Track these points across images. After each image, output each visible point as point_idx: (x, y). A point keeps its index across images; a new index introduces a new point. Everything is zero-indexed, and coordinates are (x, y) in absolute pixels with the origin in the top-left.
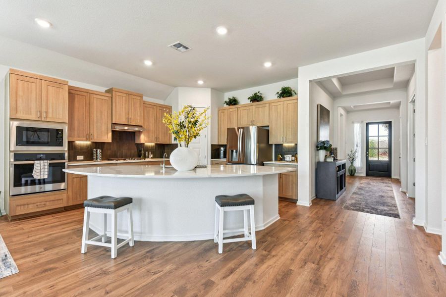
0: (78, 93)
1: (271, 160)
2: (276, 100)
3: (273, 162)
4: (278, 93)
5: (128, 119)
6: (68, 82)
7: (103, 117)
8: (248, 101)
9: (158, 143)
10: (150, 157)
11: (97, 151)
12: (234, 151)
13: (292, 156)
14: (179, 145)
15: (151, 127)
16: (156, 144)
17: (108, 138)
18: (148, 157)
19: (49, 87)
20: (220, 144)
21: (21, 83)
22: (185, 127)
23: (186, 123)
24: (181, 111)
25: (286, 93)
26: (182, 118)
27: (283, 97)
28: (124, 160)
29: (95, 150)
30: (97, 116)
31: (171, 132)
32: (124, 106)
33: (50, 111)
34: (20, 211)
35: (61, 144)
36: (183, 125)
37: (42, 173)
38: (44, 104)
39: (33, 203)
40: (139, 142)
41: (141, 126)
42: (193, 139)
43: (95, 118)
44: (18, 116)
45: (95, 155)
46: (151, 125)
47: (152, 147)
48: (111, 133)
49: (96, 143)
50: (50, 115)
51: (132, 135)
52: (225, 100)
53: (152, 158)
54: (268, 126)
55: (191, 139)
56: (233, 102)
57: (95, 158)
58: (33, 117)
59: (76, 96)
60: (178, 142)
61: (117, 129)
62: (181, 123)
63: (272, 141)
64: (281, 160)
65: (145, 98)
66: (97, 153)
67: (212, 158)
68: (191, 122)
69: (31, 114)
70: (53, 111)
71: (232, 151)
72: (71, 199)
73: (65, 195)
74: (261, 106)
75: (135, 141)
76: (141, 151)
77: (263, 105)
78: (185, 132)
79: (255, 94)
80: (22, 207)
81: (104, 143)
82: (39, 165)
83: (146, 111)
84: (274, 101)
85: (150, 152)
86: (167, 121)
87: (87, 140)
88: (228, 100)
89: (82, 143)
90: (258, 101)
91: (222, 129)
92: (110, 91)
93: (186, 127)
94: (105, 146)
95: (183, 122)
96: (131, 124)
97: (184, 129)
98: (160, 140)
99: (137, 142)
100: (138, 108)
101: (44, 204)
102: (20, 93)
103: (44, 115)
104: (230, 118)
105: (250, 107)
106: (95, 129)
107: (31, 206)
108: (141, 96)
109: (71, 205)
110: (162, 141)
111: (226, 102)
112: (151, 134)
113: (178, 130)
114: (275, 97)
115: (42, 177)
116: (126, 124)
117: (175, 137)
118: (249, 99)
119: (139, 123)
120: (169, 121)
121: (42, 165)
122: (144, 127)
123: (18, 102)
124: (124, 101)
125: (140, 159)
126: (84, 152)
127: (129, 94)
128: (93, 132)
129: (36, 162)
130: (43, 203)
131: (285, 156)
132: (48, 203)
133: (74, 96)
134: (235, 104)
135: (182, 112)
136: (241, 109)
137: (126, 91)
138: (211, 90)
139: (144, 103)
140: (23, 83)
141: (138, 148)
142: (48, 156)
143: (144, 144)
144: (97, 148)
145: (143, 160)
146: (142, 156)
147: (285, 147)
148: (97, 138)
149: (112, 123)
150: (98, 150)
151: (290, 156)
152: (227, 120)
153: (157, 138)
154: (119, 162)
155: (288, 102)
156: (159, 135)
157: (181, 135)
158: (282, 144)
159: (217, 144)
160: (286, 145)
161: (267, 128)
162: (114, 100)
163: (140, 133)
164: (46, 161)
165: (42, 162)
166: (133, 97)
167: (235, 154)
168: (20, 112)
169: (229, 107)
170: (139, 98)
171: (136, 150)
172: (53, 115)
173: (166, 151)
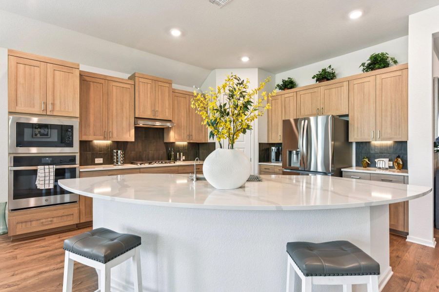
0: (94, 80)
1: (350, 166)
2: (361, 75)
3: (354, 169)
4: (363, 64)
5: (154, 112)
6: (78, 65)
7: (124, 109)
8: (313, 82)
9: (191, 142)
10: (182, 160)
11: (117, 152)
12: (294, 152)
13: (390, 161)
14: (217, 145)
15: (182, 122)
16: (189, 143)
17: (130, 136)
18: (180, 160)
19: (57, 73)
20: (271, 142)
21: (21, 67)
22: (228, 114)
23: (229, 108)
24: (221, 86)
26: (223, 99)
27: (372, 69)
28: (150, 163)
29: (115, 151)
30: (117, 109)
31: (205, 123)
32: (149, 95)
33: (57, 102)
34: (21, 230)
35: (70, 145)
36: (225, 110)
37: (47, 182)
38: (50, 93)
39: (37, 220)
40: (168, 141)
41: (170, 121)
42: (241, 134)
43: (114, 112)
44: (18, 110)
45: (115, 158)
46: (182, 120)
47: (184, 147)
48: (134, 130)
49: (117, 142)
50: (57, 108)
51: (161, 132)
52: (276, 84)
53: (184, 160)
54: (347, 116)
55: (237, 136)
56: (289, 85)
57: (115, 161)
58: (36, 110)
59: (91, 83)
60: (216, 140)
61: (141, 125)
62: (221, 106)
63: (354, 137)
64: (368, 165)
65: (175, 86)
66: (117, 155)
67: (260, 162)
68: (237, 106)
69: (34, 107)
70: (60, 102)
71: (290, 153)
72: (84, 214)
73: (76, 208)
74: (334, 86)
75: (164, 140)
76: (170, 152)
77: (338, 85)
78: (228, 123)
79: (324, 70)
80: (24, 224)
81: (127, 142)
82: (43, 171)
83: (176, 102)
84: (356, 78)
85: (182, 154)
86: (199, 105)
87: (105, 139)
88: (281, 83)
89: (100, 143)
90: (328, 80)
92: (133, 77)
93: (230, 114)
94: (129, 146)
95: (225, 105)
96: (158, 118)
97: (227, 118)
98: (194, 138)
99: (166, 141)
100: (167, 98)
101: (51, 221)
102: (21, 80)
103: (50, 107)
104: (285, 107)
105: (315, 90)
106: (115, 126)
107: (34, 223)
108: (170, 83)
109: (84, 221)
110: (196, 139)
111: (278, 85)
112: (182, 131)
113: (216, 120)
114: (359, 71)
115: (47, 187)
116: (152, 118)
117: (211, 132)
118: (313, 78)
119: (168, 116)
120: (202, 105)
121: (47, 171)
122: (173, 121)
123: (18, 92)
124: (149, 90)
125: (169, 163)
126: (103, 154)
127: (155, 80)
128: (112, 129)
129: (39, 167)
130: (49, 219)
131: (376, 160)
132: (55, 219)
133: (89, 85)
134: (291, 88)
135: (224, 87)
136: (302, 93)
137: (153, 77)
138: (258, 70)
139: (174, 91)
140: (25, 68)
141: (167, 149)
142: (54, 160)
143: (174, 143)
144: (118, 149)
145: (172, 164)
146: (172, 158)
147: (375, 146)
148: (117, 136)
149: (135, 118)
150: (119, 152)
151: (387, 160)
152: (280, 109)
153: (190, 136)
154: (143, 166)
155: (384, 76)
156: (192, 131)
157: (221, 128)
158: (369, 142)
159: (266, 142)
160: (376, 143)
161: (345, 119)
162: (136, 88)
163: (169, 129)
164: (51, 166)
165: (47, 167)
166: (160, 83)
167: (294, 156)
168: (21, 104)
169: (283, 92)
170: (167, 85)
171: (165, 151)
172: (61, 108)
173: (200, 151)
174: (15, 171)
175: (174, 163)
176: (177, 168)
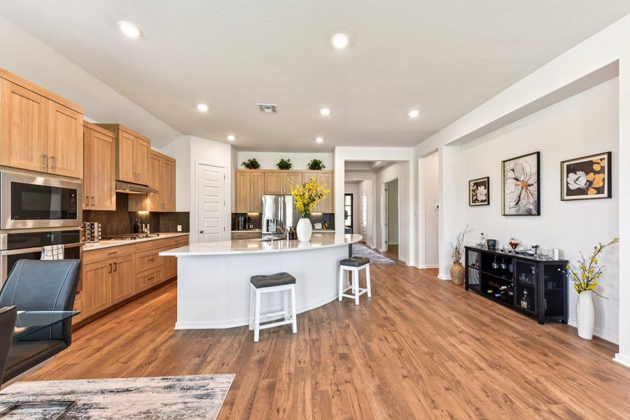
4: (309, 164)
7: (105, 169)
8: (277, 168)
11: (92, 224)
17: (112, 204)
19: (59, 115)
21: (17, 98)
25: (316, 165)
29: (89, 224)
32: (130, 154)
33: (59, 157)
35: (75, 215)
38: (51, 142)
43: (96, 171)
45: (90, 232)
47: (146, 217)
48: (115, 196)
50: (59, 165)
51: (125, 199)
56: (253, 165)
57: (90, 236)
61: (120, 190)
66: (92, 228)
67: (232, 230)
69: (32, 160)
70: (62, 157)
71: (268, 221)
75: (127, 208)
76: (137, 223)
79: (283, 160)
84: (306, 172)
85: (148, 225)
88: (247, 162)
90: (287, 169)
91: (242, 195)
96: (138, 183)
98: (166, 207)
99: (130, 210)
100: (146, 159)
103: (51, 163)
104: (253, 183)
105: (279, 174)
106: (96, 188)
108: (149, 142)
111: (244, 163)
112: (157, 199)
114: (307, 168)
116: (134, 182)
118: (277, 165)
119: (147, 181)
121: (55, 252)
124: (131, 148)
127: (137, 137)
128: (94, 194)
129: (45, 248)
134: (255, 168)
136: (269, 175)
137: (134, 132)
139: (152, 153)
144: (93, 220)
146: (140, 230)
147: (313, 216)
148: (99, 203)
149: (117, 181)
150: (96, 224)
152: (248, 184)
153: (162, 205)
156: (164, 199)
159: (235, 212)
162: (120, 144)
163: (141, 196)
164: (60, 246)
165: (55, 247)
166: (141, 141)
168: (16, 155)
169: (248, 170)
170: (147, 144)
171: (129, 222)
172: (63, 164)
173: (161, 222)
174: (9, 256)
175: (158, 235)
176: (163, 240)
